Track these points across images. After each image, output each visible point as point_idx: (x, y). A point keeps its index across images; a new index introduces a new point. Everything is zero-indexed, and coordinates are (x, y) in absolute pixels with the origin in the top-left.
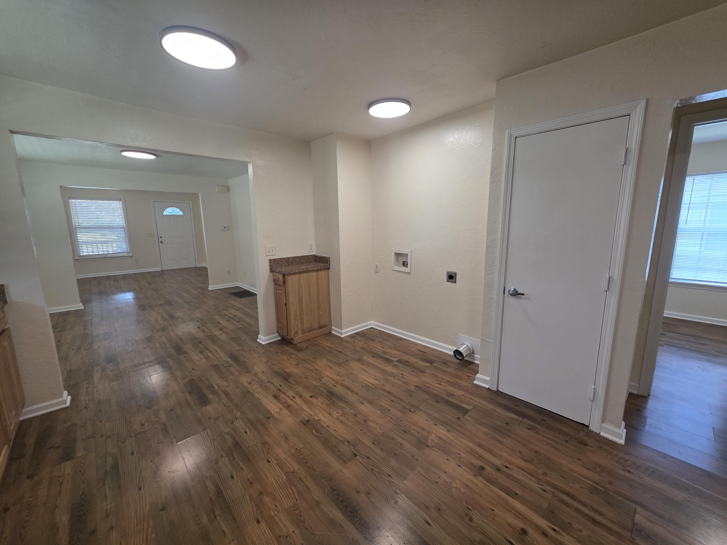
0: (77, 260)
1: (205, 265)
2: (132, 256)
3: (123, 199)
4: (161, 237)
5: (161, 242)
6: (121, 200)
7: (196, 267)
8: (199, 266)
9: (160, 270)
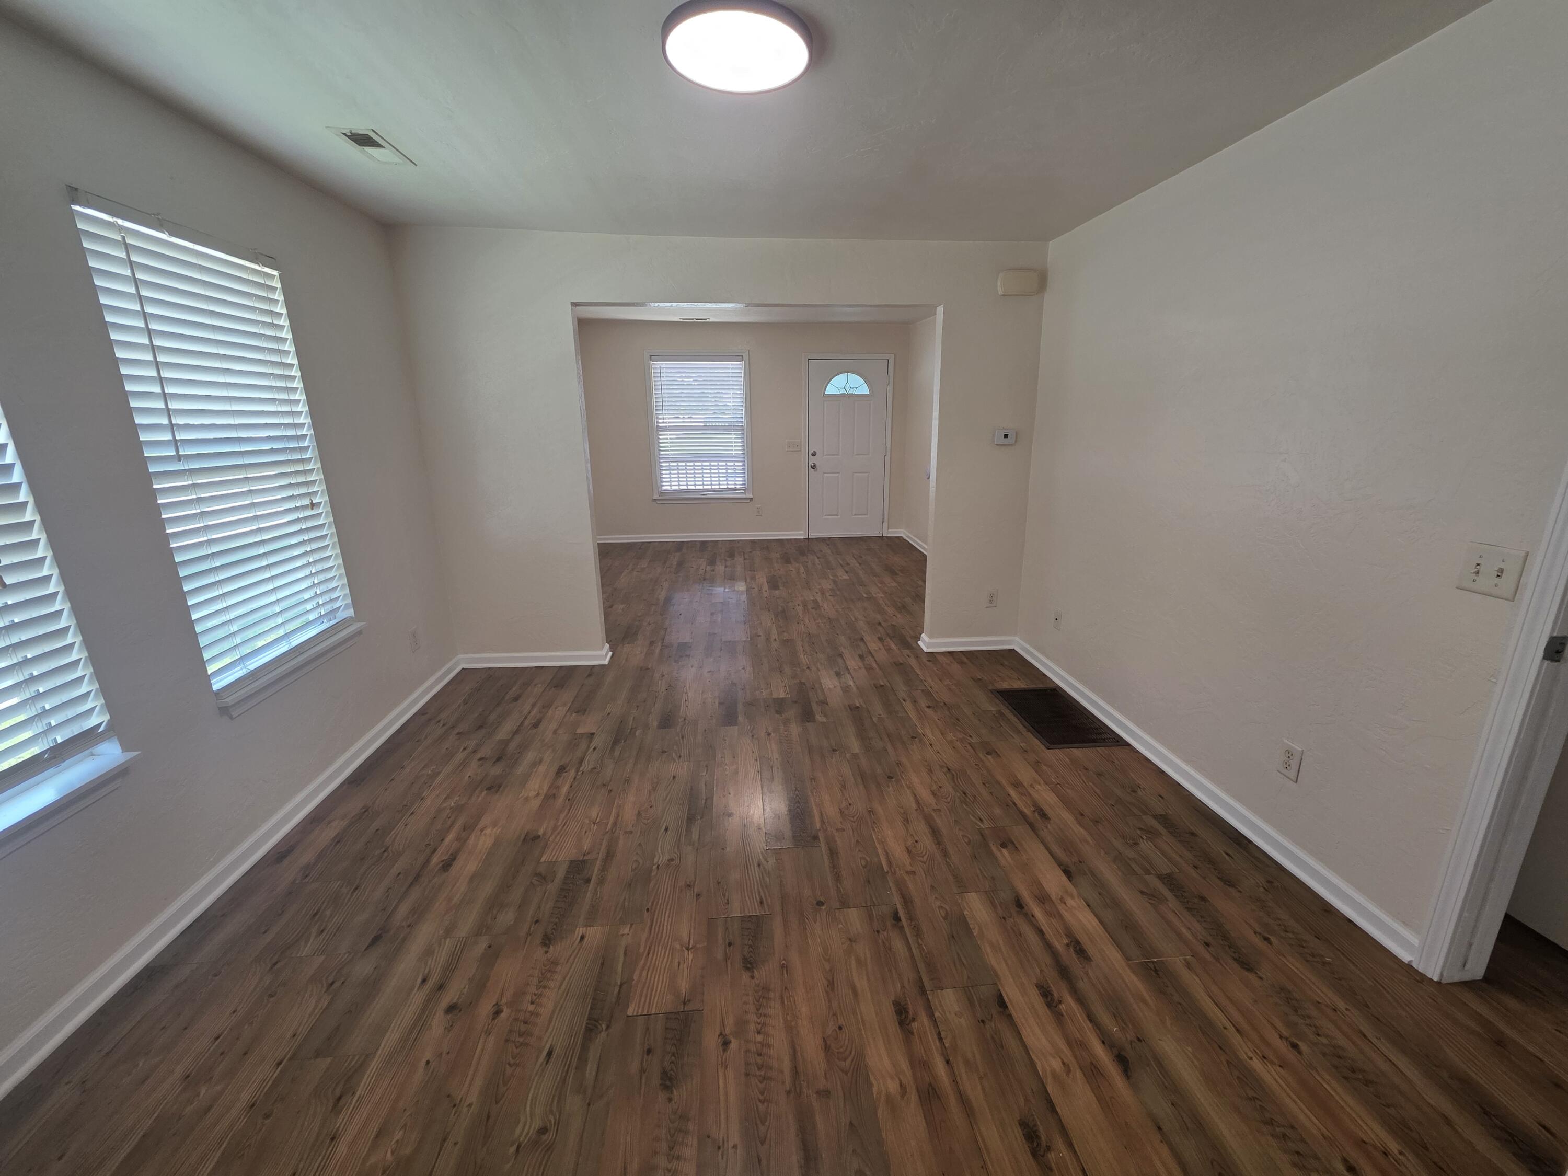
0: (655, 500)
1: (904, 533)
2: (751, 499)
3: (746, 357)
4: (814, 455)
5: (814, 467)
6: (741, 358)
7: (882, 538)
8: (889, 535)
9: (802, 537)
